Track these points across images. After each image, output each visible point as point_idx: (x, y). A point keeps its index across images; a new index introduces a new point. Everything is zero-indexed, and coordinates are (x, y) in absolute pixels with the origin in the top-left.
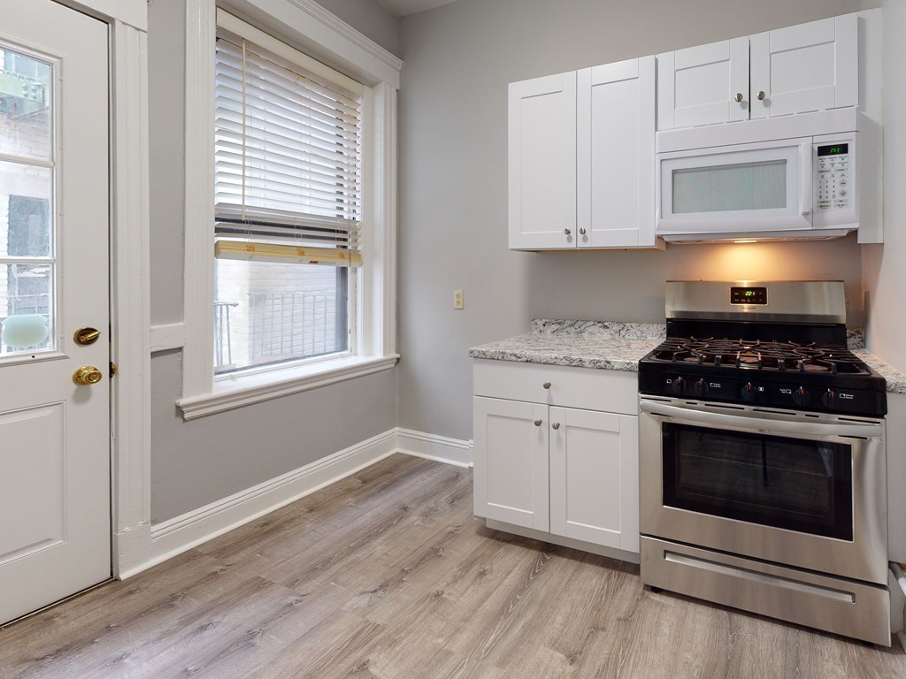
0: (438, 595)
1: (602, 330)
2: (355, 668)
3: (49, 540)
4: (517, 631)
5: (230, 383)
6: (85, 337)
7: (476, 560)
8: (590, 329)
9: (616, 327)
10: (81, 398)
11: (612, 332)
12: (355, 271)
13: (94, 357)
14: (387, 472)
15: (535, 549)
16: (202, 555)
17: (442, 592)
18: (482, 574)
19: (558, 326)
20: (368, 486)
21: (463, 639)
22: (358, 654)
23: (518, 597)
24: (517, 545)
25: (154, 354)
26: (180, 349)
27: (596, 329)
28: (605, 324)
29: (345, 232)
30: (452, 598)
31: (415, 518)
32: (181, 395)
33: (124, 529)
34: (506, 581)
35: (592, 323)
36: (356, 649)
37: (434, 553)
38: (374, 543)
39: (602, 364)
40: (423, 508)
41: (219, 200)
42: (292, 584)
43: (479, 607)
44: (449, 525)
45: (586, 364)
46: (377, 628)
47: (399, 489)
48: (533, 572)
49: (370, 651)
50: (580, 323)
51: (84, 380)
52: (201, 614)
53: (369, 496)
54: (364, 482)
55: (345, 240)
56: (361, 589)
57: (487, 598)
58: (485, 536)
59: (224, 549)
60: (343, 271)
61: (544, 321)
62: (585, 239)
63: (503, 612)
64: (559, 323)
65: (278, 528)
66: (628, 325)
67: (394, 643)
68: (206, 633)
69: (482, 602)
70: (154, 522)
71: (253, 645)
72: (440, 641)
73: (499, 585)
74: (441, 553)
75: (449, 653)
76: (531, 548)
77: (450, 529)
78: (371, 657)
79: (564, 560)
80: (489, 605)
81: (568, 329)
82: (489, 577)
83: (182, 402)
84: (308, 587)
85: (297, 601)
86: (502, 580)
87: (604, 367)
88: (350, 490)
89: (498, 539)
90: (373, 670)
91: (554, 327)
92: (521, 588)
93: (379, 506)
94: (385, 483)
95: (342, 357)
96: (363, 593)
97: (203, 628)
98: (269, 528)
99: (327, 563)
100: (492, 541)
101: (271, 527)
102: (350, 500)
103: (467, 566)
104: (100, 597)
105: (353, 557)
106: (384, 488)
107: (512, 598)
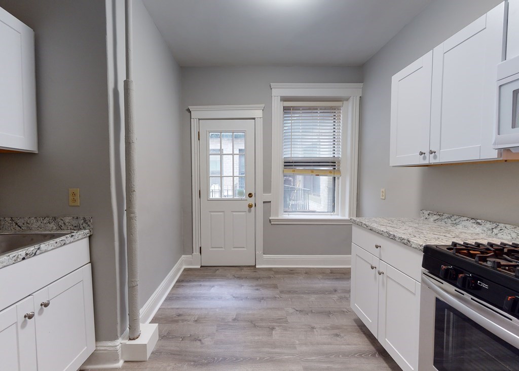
0: (313, 328)
1: (475, 225)
2: (271, 327)
3: (244, 248)
4: (324, 365)
5: (287, 216)
6: (250, 195)
7: (341, 328)
8: (464, 223)
9: (489, 225)
10: (250, 211)
11: (485, 229)
12: (338, 178)
13: (251, 201)
14: (343, 274)
15: (375, 347)
16: (272, 271)
17: (315, 328)
18: (337, 335)
19: (438, 217)
20: (331, 275)
21: (304, 348)
22: (275, 324)
23: (341, 356)
24: (367, 338)
25: (264, 202)
26: (270, 202)
27: (469, 223)
28: (478, 221)
29: (335, 163)
30: (316, 333)
31: (336, 296)
32: (270, 216)
33: (257, 252)
34: (343, 346)
35: (466, 218)
36: (276, 322)
37: (328, 314)
38: (313, 296)
39: (406, 241)
40: (343, 295)
41: (285, 156)
42: (282, 292)
43: (321, 344)
44: (346, 308)
45: (397, 239)
46: (287, 322)
47: (341, 282)
48: (361, 354)
49: (278, 326)
50: (455, 217)
51: (250, 206)
52: (260, 286)
53: (328, 279)
54: (331, 273)
55: (335, 166)
56: (295, 307)
57: (328, 344)
58: (356, 323)
59: (277, 271)
60: (334, 178)
61: (429, 212)
62: (435, 157)
63: (327, 354)
64: (439, 215)
65: (293, 274)
66: (502, 225)
67: (286, 330)
68: (257, 291)
69: (325, 344)
70: (264, 254)
71: (261, 301)
72: (297, 342)
73: (339, 345)
74: (331, 315)
75: (295, 348)
76: (373, 345)
77: (345, 310)
78: (277, 328)
79: (385, 365)
80: (326, 348)
81: (446, 220)
82: (338, 338)
83: (270, 218)
84: (284, 296)
85: (278, 298)
86: (343, 344)
87: (406, 243)
88: (323, 273)
89: (361, 329)
90: (274, 332)
91: (436, 217)
92: (346, 355)
93: (328, 284)
94: (338, 277)
95: (331, 215)
96: (294, 309)
97: (257, 289)
98: (291, 272)
99: (295, 292)
100: (358, 328)
101: (292, 272)
102: (321, 276)
103: (334, 327)
104: (251, 269)
105: (302, 295)
106: (337, 279)
107: (337, 354)
